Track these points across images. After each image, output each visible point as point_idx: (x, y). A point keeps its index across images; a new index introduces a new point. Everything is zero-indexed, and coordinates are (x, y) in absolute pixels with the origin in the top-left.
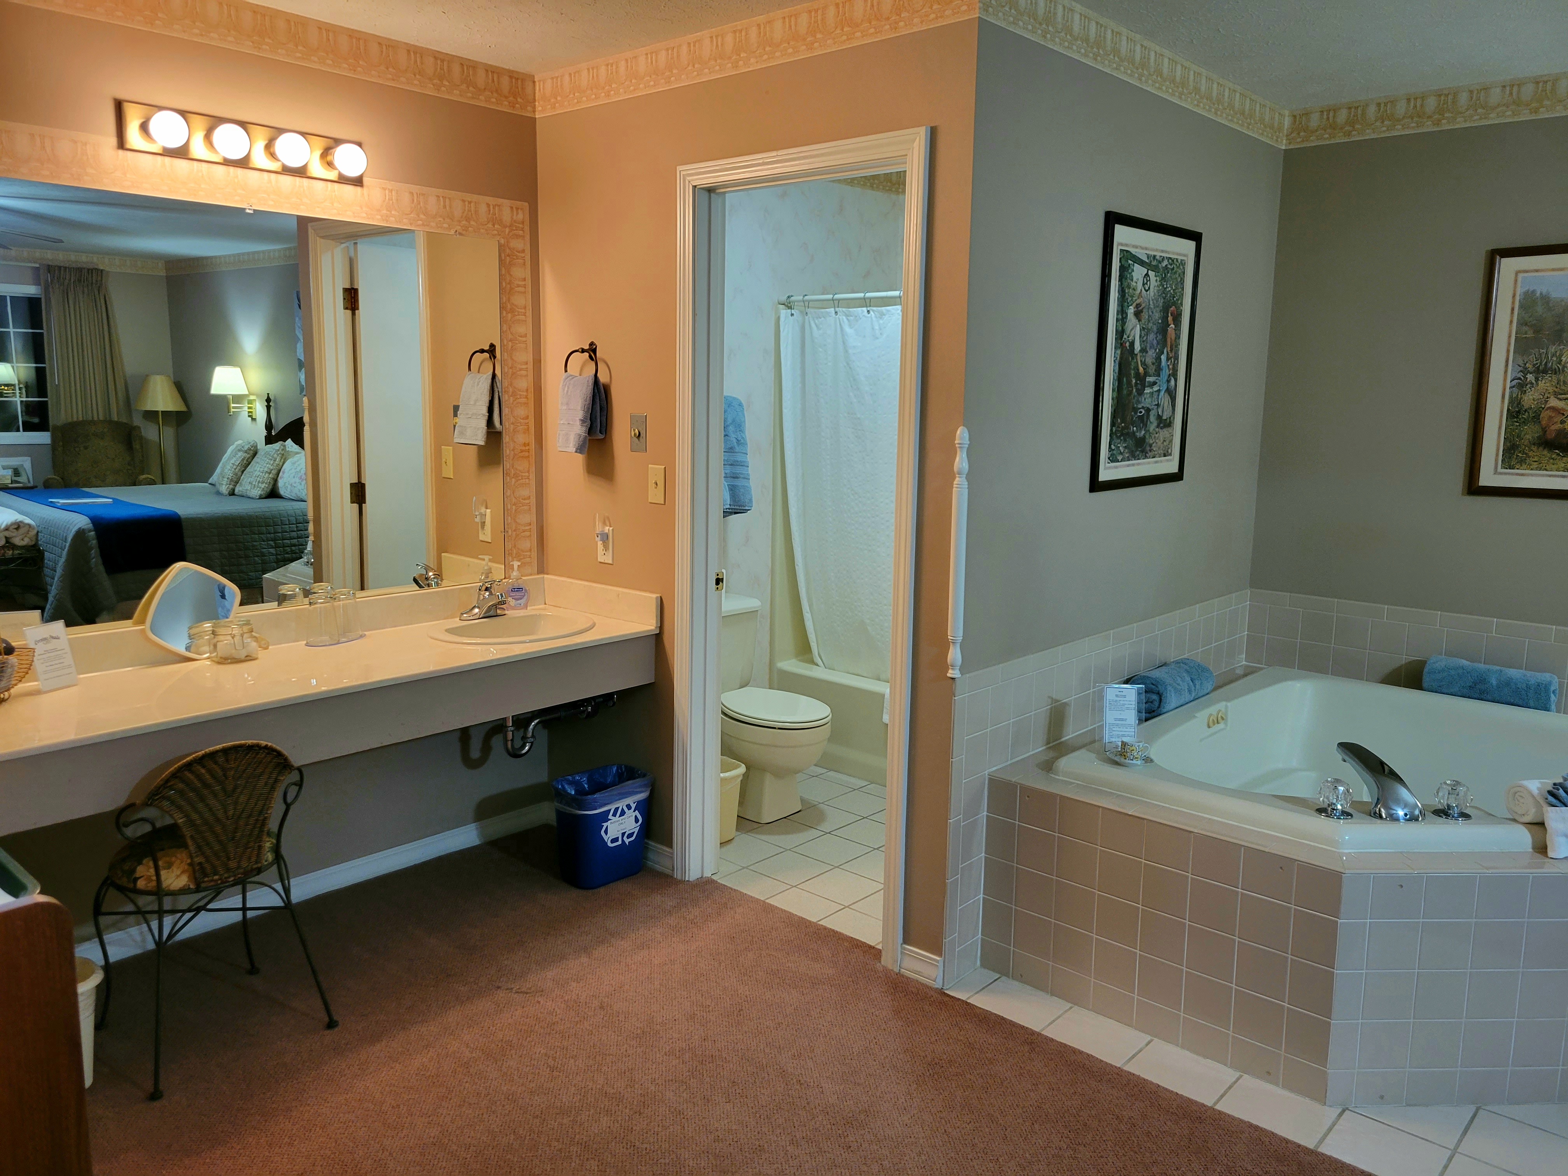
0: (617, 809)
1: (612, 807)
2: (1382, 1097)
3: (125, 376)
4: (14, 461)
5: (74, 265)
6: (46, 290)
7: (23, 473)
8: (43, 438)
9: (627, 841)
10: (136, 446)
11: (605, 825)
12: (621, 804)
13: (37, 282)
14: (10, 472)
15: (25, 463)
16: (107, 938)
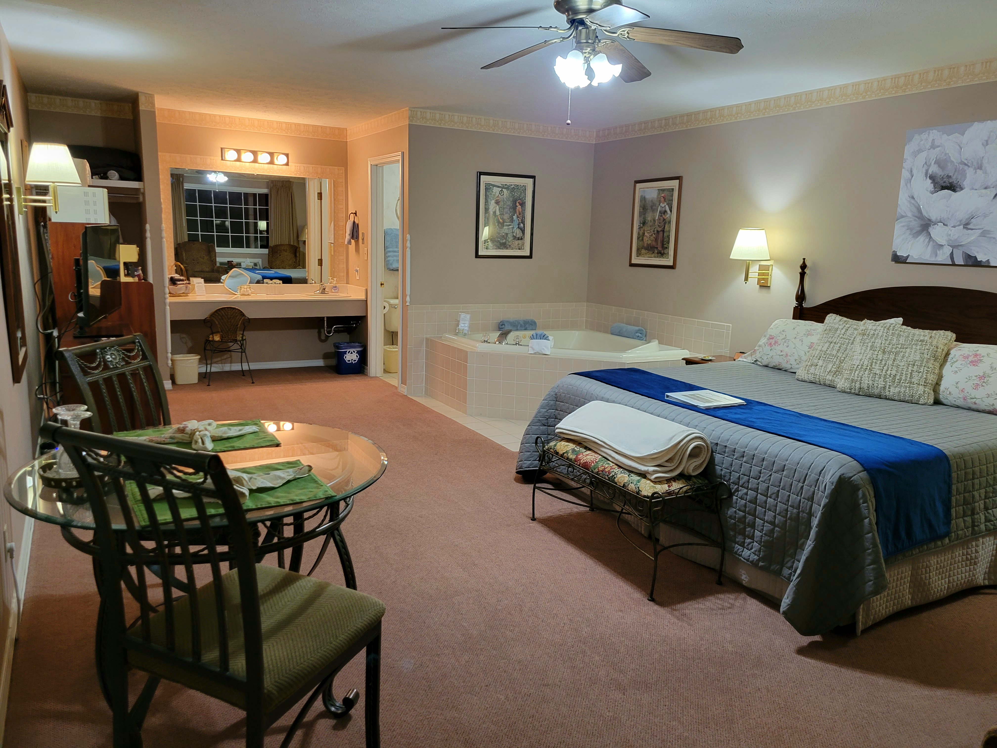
0: (350, 351)
1: (348, 350)
2: (481, 414)
3: (297, 226)
4: (256, 260)
5: (281, 180)
6: (271, 191)
7: (258, 265)
8: (266, 251)
9: (354, 362)
10: (298, 255)
11: (345, 355)
12: (352, 350)
13: (267, 188)
14: (252, 264)
15: (259, 261)
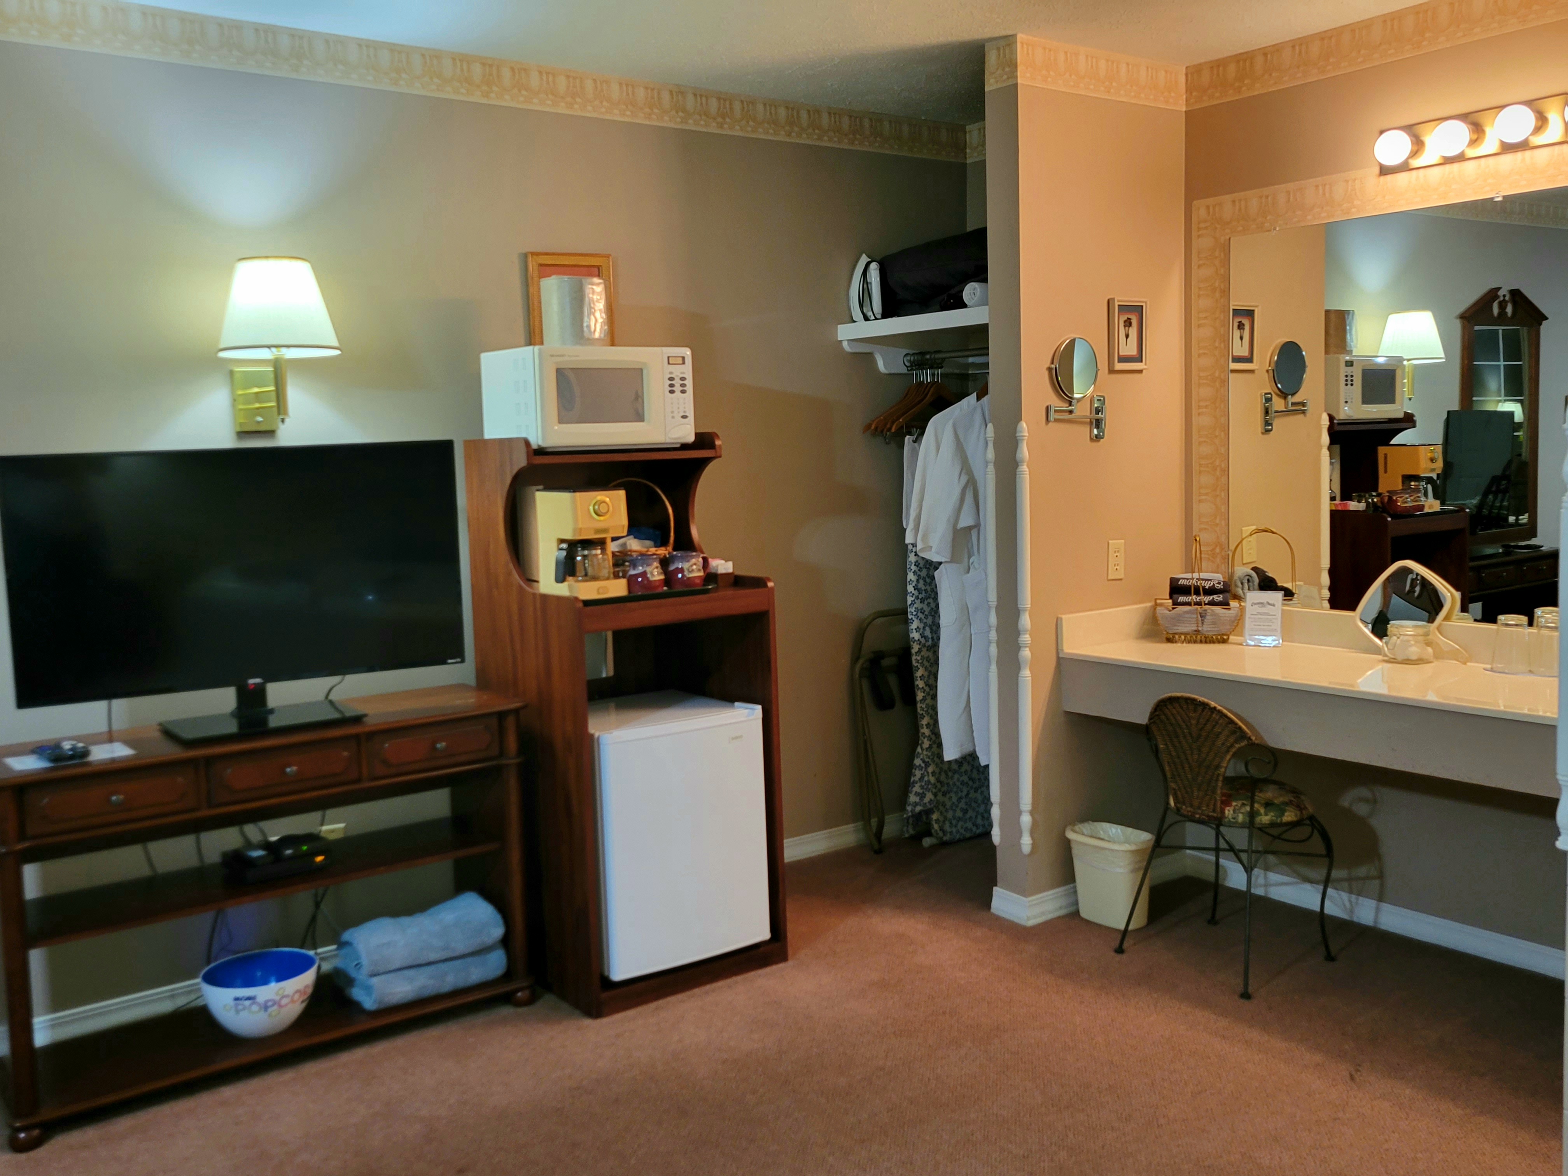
16: (1330, 891)
